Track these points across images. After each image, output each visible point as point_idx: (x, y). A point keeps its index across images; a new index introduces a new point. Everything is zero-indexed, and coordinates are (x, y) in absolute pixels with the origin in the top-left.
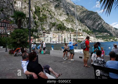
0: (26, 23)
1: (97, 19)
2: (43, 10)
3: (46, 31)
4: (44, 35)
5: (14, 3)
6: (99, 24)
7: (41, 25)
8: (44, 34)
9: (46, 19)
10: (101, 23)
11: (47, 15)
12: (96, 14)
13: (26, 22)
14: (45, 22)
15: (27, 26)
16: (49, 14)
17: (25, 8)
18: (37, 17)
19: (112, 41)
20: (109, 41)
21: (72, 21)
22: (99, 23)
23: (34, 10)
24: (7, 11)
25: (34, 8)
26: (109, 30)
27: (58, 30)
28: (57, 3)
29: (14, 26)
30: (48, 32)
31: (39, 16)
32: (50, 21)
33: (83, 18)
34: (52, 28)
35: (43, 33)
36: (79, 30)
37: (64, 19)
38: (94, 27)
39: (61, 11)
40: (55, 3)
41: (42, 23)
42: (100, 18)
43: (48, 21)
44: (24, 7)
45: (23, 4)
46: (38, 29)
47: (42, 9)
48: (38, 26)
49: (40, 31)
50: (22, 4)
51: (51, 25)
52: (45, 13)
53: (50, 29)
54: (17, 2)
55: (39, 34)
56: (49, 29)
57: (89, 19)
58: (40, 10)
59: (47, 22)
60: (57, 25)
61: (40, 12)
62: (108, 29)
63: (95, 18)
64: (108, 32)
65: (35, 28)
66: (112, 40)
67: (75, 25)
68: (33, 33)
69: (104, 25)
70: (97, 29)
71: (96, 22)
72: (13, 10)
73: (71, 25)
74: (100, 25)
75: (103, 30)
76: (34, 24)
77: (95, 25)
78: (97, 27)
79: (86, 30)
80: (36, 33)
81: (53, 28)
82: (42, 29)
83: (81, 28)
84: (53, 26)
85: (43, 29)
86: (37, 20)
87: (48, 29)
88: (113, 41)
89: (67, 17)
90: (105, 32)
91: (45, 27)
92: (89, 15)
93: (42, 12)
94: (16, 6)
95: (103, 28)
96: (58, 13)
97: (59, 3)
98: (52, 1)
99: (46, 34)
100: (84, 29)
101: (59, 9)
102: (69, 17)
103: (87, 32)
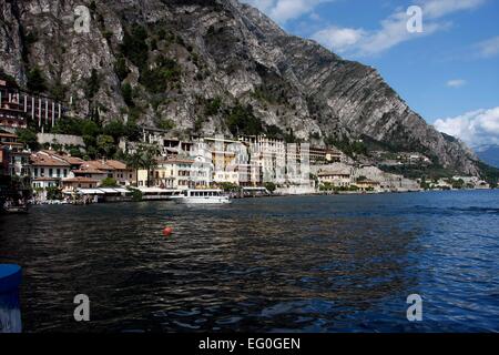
0: (81, 93)
1: (376, 97)
2: (161, 38)
3: (177, 134)
4: (169, 152)
6: (386, 116)
7: (155, 107)
8: (170, 148)
9: (175, 80)
10: (393, 112)
11: (181, 61)
12: (372, 76)
13: (80, 87)
14: (171, 94)
15: (86, 107)
16: (189, 60)
18: (134, 70)
19: (444, 188)
20: (433, 187)
21: (279, 101)
22: (387, 111)
23: (120, 38)
25: (121, 29)
26: (425, 143)
28: (215, 20)
29: (22, 101)
30: (186, 141)
31: (142, 65)
32: (197, 90)
33: (319, 89)
34: (204, 124)
35: (167, 143)
36: (311, 136)
37: (245, 90)
38: (367, 128)
39: (233, 55)
40: (204, 18)
41: (158, 96)
42: (390, 92)
43: (186, 90)
46: (139, 123)
47: (156, 37)
48: (140, 109)
49: (152, 132)
51: (202, 109)
52: (171, 55)
53: (197, 127)
55: (145, 148)
56: (191, 126)
57: (345, 94)
58: (148, 41)
59: (180, 92)
60: (227, 112)
61: (146, 47)
62: (423, 138)
64: (424, 150)
65: (126, 117)
66: (444, 184)
67: (296, 118)
68: (117, 143)
69: (406, 119)
70: (380, 137)
71: (374, 108)
72: (17, 27)
73: (277, 114)
74: (391, 121)
75: (403, 140)
76: (122, 100)
77: (370, 121)
78: (377, 130)
80: (132, 144)
81: (211, 125)
82: (159, 126)
83: (317, 130)
84: (209, 114)
85: (164, 126)
86: (133, 85)
87: (187, 124)
88: (449, 188)
89: (259, 81)
90: (412, 149)
91: (171, 116)
92: (345, 78)
93: (154, 47)
94: (34, 9)
95: (401, 134)
96: (218, 62)
97: (221, 21)
98: (191, 9)
99: (178, 149)
100: (331, 136)
101: (225, 47)
102: (265, 82)
103: (346, 148)
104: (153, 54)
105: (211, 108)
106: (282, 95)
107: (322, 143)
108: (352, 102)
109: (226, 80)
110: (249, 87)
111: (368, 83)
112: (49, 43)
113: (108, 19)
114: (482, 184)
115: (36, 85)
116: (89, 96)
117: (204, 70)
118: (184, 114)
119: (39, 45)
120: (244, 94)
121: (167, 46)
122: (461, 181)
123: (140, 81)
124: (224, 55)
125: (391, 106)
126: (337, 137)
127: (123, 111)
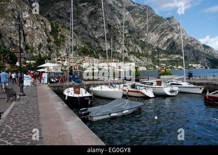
0: (37, 49)
3: (61, 57)
4: (58, 62)
5: (23, 23)
6: (168, 40)
7: (57, 50)
9: (64, 42)
10: (172, 38)
12: (165, 23)
14: (62, 46)
15: (38, 52)
17: (37, 29)
18: (53, 40)
22: (169, 37)
23: (50, 29)
24: (15, 36)
25: (50, 27)
27: (80, 55)
28: (93, 8)
30: (63, 59)
31: (55, 38)
33: (143, 29)
34: (71, 54)
35: (57, 60)
37: (100, 36)
39: (98, 23)
40: (90, 8)
41: (59, 47)
42: (172, 30)
43: (66, 45)
44: (36, 27)
45: (35, 24)
46: (51, 55)
48: (52, 51)
49: (54, 57)
50: (33, 23)
53: (68, 55)
54: (27, 21)
55: (52, 62)
57: (153, 31)
58: (58, 29)
59: (64, 46)
61: (58, 31)
63: (162, 30)
65: (47, 55)
66: (181, 67)
69: (178, 41)
70: (165, 48)
71: (164, 37)
74: (170, 42)
75: (174, 49)
76: (48, 49)
77: (162, 42)
78: (164, 46)
81: (73, 54)
85: (58, 55)
87: (65, 54)
88: (182, 69)
89: (107, 32)
91: (61, 53)
92: (154, 24)
94: (26, 26)
97: (96, 9)
98: (85, 4)
99: (60, 62)
100: (132, 51)
101: (96, 19)
102: (110, 32)
103: (138, 55)
104: (60, 33)
106: (115, 37)
108: (156, 34)
109: (94, 32)
110: (102, 35)
111: (163, 26)
112: (30, 36)
113: (47, 24)
114: (202, 67)
115: (27, 48)
116: (39, 49)
118: (64, 52)
119: (27, 37)
121: (64, 30)
122: (192, 66)
123: (54, 42)
124: (95, 23)
125: (171, 36)
126: (135, 51)
127: (47, 53)
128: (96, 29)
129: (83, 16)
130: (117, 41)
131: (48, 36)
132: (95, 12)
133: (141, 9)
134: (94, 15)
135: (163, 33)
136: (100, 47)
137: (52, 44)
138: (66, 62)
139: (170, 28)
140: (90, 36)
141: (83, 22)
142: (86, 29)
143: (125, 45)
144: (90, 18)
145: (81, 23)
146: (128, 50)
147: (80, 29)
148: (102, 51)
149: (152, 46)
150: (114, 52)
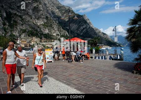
6: (84, 29)
7: (11, 31)
9: (16, 26)
10: (86, 28)
11: (18, 21)
12: (81, 18)
14: (15, 29)
16: (20, 21)
18: (7, 24)
22: (84, 27)
25: (5, 14)
26: (93, 36)
27: (29, 36)
28: (36, 5)
31: (9, 22)
32: (21, 27)
33: (68, 21)
34: (22, 35)
36: (57, 35)
37: (41, 23)
38: (79, 32)
39: (39, 14)
40: (33, 4)
41: (12, 29)
43: (18, 28)
46: (7, 35)
48: (7, 32)
51: (21, 31)
52: (16, 20)
53: (20, 36)
57: (74, 23)
61: (11, 18)
62: (93, 34)
63: (80, 22)
65: (3, 35)
67: (53, 30)
69: (89, 29)
70: (82, 34)
71: (81, 26)
73: (49, 30)
74: (85, 30)
75: (87, 35)
76: (3, 30)
77: (79, 30)
78: (81, 32)
79: (66, 35)
84: (23, 33)
89: (46, 21)
90: (89, 37)
91: (14, 34)
93: (13, 17)
95: (87, 33)
96: (35, 16)
97: (38, 5)
98: (30, 1)
100: (63, 35)
101: (38, 12)
102: (47, 21)
103: (66, 37)
104: (13, 19)
105: (24, 31)
106: (51, 25)
107: (59, 36)
108: (76, 25)
109: (37, 21)
110: (42, 23)
111: (80, 20)
113: (2, 11)
117: (24, 23)
118: (17, 33)
120: (41, 24)
121: (16, 17)
122: (99, 45)
123: (9, 26)
124: (37, 14)
125: (85, 26)
126: (65, 35)
127: (3, 33)
128: (38, 19)
129: (29, 10)
130: (53, 28)
131: (3, 20)
132: (37, 7)
133: (66, 9)
134: (37, 9)
135: (80, 24)
136: (41, 31)
137: (6, 27)
138: (19, 41)
139: (84, 21)
140: (34, 23)
141: (29, 14)
142: (31, 19)
143: (58, 30)
144: (33, 11)
145: (27, 14)
146: (60, 34)
147: (27, 18)
148: (43, 34)
149: (74, 32)
150: (51, 35)
